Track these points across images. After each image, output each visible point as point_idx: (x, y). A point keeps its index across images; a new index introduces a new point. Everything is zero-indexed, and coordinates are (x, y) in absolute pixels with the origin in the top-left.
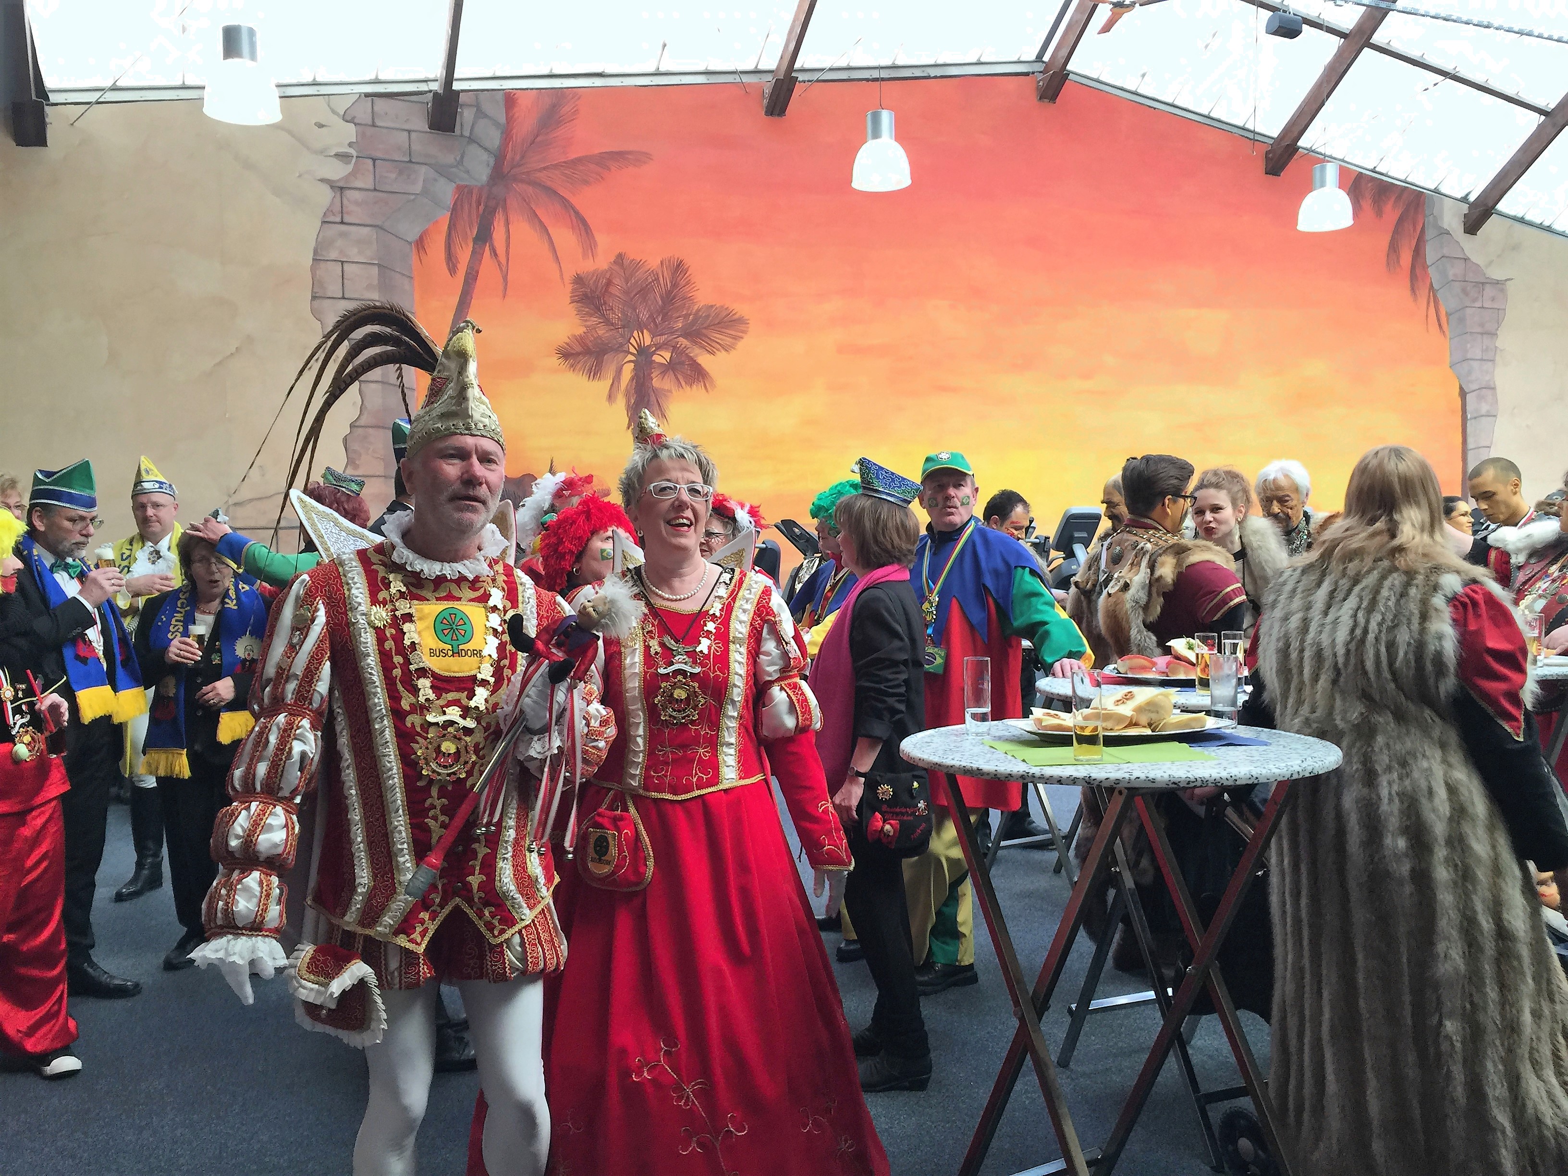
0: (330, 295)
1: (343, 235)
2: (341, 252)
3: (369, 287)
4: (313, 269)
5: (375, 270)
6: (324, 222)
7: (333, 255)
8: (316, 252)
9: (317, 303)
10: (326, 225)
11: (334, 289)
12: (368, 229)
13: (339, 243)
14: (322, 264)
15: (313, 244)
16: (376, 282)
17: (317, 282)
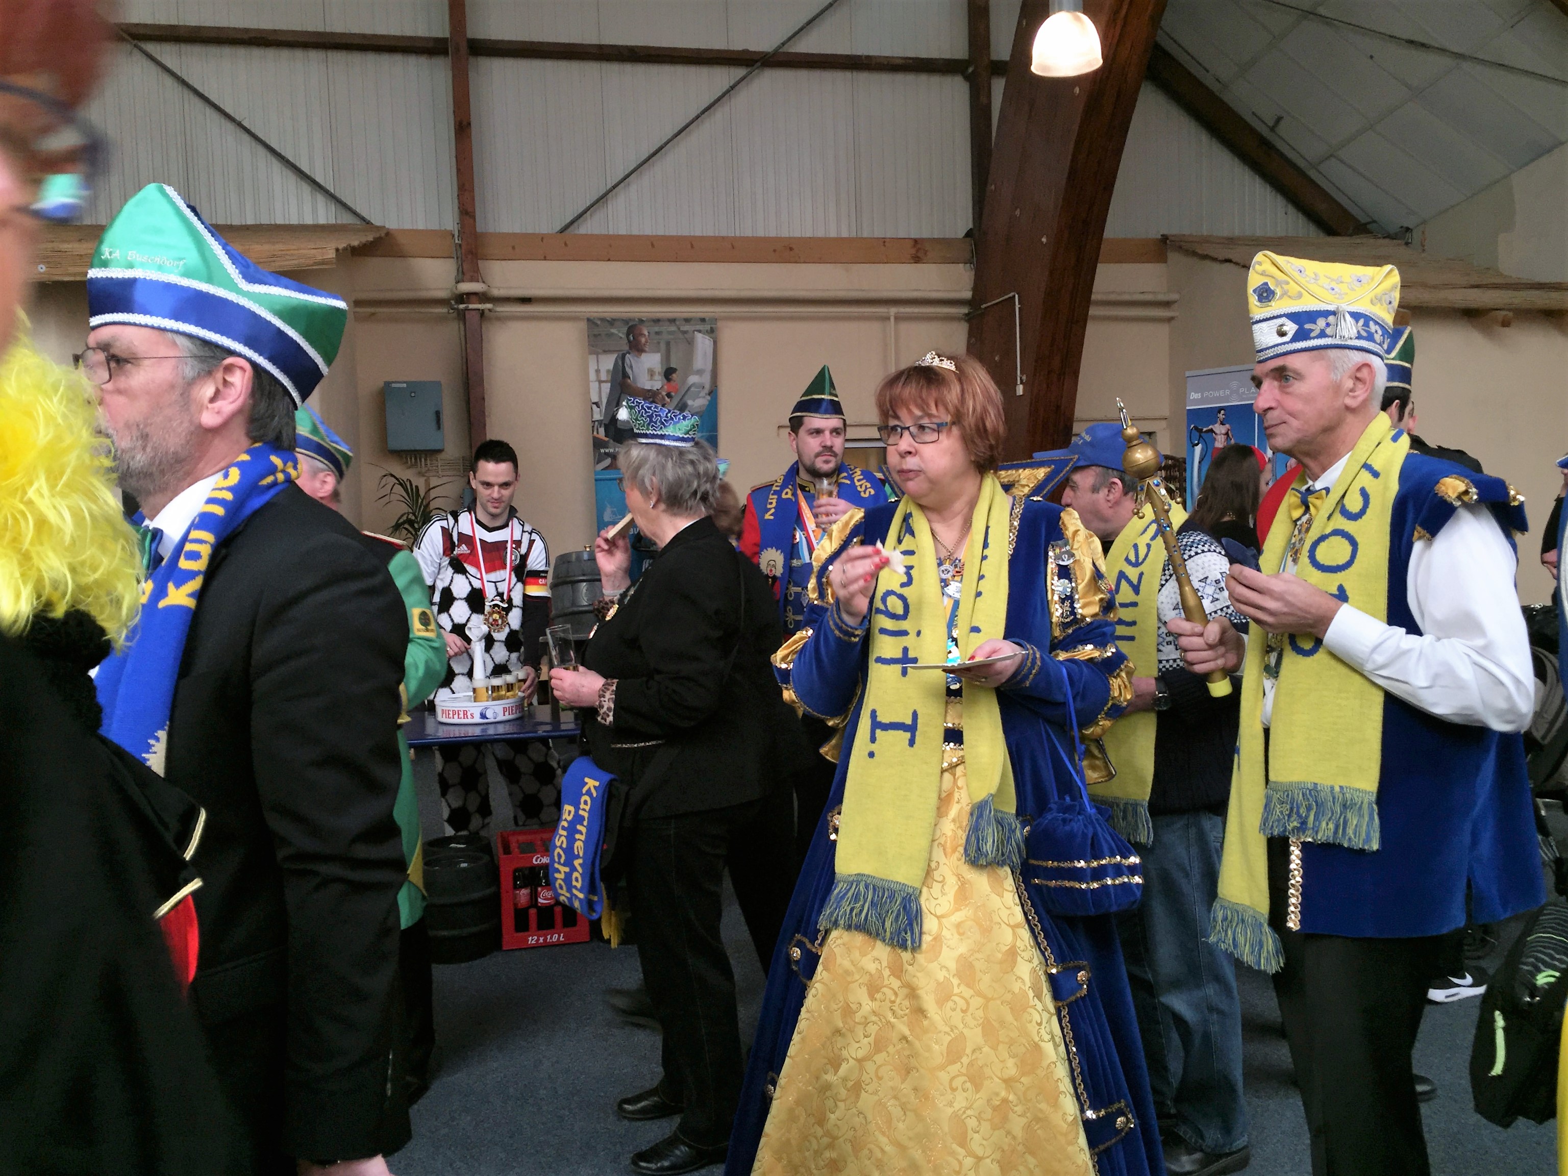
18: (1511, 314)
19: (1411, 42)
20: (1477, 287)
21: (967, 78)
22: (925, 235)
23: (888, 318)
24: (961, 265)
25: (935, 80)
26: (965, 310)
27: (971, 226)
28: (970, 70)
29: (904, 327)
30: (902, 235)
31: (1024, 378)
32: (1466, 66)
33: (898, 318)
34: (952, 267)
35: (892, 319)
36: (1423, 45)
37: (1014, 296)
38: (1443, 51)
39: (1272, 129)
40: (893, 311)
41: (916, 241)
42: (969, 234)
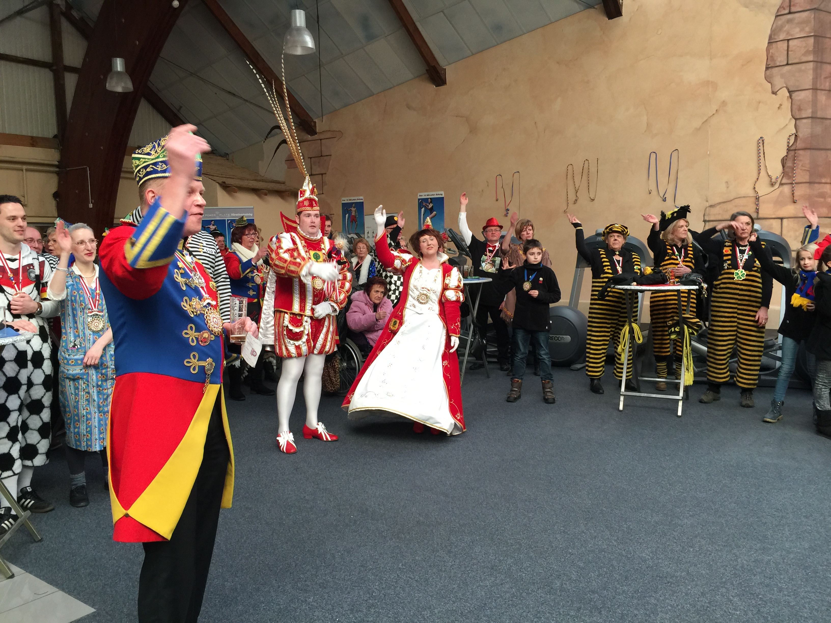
0: (778, 64)
1: (789, 21)
2: (788, 33)
3: (807, 53)
4: (768, 50)
5: (812, 40)
6: (777, 16)
7: (782, 36)
8: (770, 37)
9: (768, 72)
10: (779, 18)
11: (781, 60)
12: (808, 12)
13: (787, 27)
14: (774, 45)
15: (769, 32)
16: (811, 49)
17: (770, 57)
18: (267, 192)
19: (229, 92)
20: (255, 180)
21: (51, 70)
22: (35, 135)
23: (22, 170)
24: (53, 150)
25: (36, 69)
26: (57, 170)
27: (56, 133)
28: (54, 68)
29: (29, 174)
30: (24, 133)
31: (93, 201)
32: (247, 103)
33: (27, 170)
34: (49, 150)
35: (24, 171)
36: (234, 94)
37: (87, 168)
38: (241, 98)
39: (179, 111)
40: (24, 167)
41: (32, 138)
42: (55, 137)
